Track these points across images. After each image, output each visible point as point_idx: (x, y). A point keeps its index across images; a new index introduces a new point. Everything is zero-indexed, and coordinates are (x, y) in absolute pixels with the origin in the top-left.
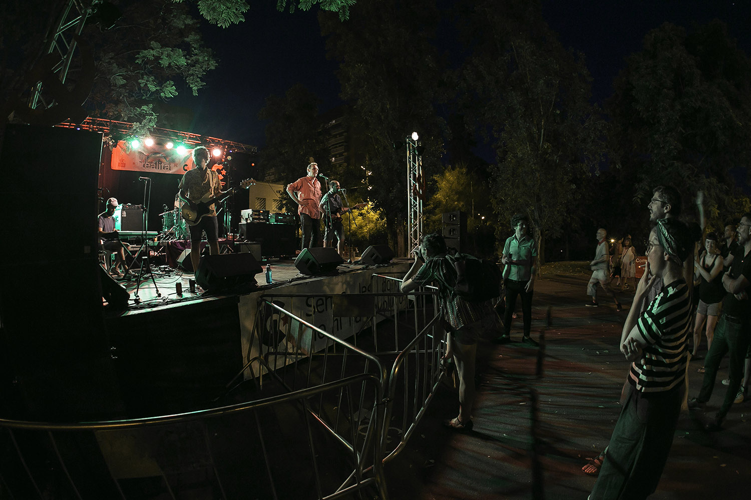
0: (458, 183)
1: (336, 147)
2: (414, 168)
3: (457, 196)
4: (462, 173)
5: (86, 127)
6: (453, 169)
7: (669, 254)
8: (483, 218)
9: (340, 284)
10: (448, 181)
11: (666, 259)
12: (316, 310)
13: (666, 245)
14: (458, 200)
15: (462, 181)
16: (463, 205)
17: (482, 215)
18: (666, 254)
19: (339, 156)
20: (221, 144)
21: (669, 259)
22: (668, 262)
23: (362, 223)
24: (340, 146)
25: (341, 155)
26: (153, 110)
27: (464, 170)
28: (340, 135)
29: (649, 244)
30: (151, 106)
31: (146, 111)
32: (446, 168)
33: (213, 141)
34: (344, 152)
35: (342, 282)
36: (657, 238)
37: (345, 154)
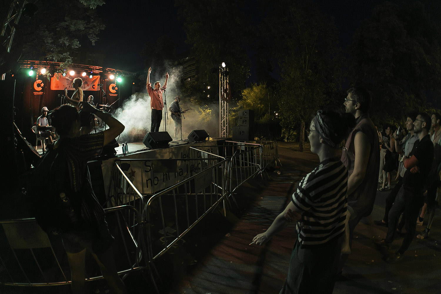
0: (261, 94)
1: (191, 72)
2: (224, 83)
3: (260, 101)
4: (263, 88)
5: (36, 66)
6: (258, 85)
7: (323, 139)
8: (277, 114)
9: (168, 153)
10: (255, 92)
11: (321, 142)
12: (152, 169)
13: (320, 131)
14: (261, 104)
15: (263, 93)
16: (263, 107)
17: (276, 113)
18: (321, 139)
19: (193, 78)
20: (115, 72)
21: (323, 142)
22: (323, 145)
23: (204, 117)
24: (193, 71)
25: (194, 76)
26: (69, 55)
27: (265, 86)
28: (193, 65)
29: (309, 131)
30: (68, 53)
31: (66, 56)
32: (253, 85)
33: (110, 71)
34: (195, 75)
35: (169, 152)
36: (314, 125)
37: (196, 76)
